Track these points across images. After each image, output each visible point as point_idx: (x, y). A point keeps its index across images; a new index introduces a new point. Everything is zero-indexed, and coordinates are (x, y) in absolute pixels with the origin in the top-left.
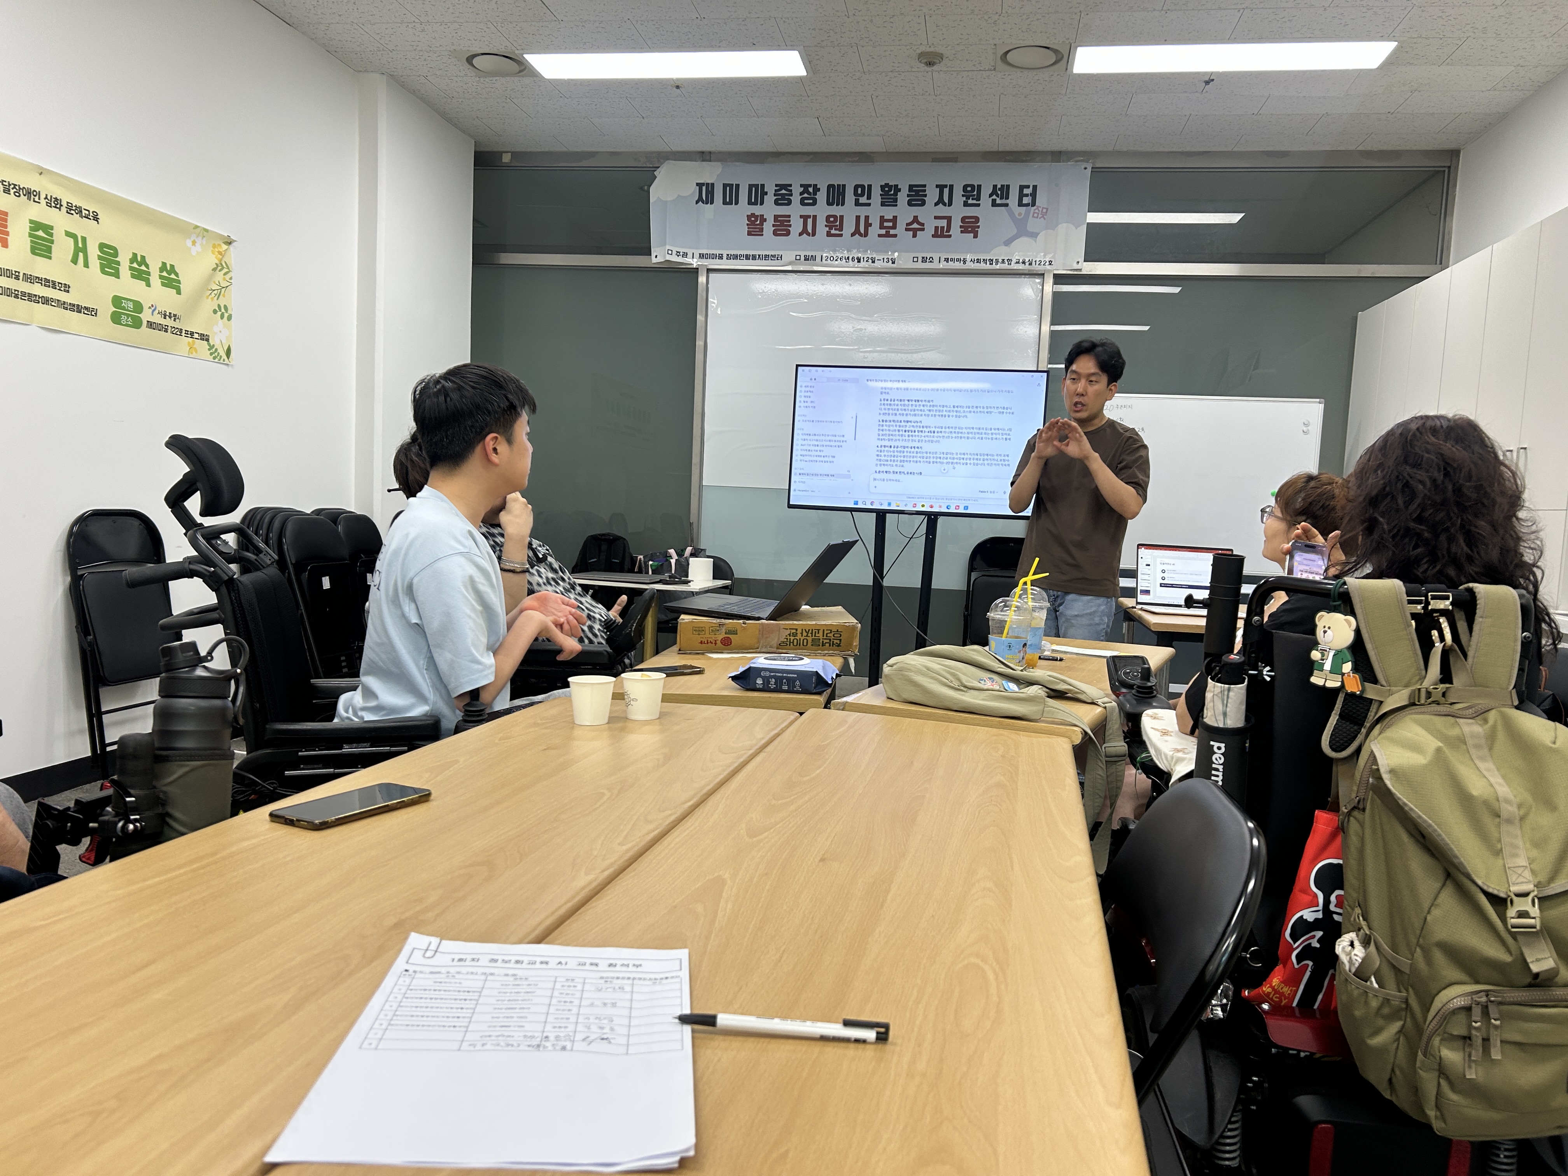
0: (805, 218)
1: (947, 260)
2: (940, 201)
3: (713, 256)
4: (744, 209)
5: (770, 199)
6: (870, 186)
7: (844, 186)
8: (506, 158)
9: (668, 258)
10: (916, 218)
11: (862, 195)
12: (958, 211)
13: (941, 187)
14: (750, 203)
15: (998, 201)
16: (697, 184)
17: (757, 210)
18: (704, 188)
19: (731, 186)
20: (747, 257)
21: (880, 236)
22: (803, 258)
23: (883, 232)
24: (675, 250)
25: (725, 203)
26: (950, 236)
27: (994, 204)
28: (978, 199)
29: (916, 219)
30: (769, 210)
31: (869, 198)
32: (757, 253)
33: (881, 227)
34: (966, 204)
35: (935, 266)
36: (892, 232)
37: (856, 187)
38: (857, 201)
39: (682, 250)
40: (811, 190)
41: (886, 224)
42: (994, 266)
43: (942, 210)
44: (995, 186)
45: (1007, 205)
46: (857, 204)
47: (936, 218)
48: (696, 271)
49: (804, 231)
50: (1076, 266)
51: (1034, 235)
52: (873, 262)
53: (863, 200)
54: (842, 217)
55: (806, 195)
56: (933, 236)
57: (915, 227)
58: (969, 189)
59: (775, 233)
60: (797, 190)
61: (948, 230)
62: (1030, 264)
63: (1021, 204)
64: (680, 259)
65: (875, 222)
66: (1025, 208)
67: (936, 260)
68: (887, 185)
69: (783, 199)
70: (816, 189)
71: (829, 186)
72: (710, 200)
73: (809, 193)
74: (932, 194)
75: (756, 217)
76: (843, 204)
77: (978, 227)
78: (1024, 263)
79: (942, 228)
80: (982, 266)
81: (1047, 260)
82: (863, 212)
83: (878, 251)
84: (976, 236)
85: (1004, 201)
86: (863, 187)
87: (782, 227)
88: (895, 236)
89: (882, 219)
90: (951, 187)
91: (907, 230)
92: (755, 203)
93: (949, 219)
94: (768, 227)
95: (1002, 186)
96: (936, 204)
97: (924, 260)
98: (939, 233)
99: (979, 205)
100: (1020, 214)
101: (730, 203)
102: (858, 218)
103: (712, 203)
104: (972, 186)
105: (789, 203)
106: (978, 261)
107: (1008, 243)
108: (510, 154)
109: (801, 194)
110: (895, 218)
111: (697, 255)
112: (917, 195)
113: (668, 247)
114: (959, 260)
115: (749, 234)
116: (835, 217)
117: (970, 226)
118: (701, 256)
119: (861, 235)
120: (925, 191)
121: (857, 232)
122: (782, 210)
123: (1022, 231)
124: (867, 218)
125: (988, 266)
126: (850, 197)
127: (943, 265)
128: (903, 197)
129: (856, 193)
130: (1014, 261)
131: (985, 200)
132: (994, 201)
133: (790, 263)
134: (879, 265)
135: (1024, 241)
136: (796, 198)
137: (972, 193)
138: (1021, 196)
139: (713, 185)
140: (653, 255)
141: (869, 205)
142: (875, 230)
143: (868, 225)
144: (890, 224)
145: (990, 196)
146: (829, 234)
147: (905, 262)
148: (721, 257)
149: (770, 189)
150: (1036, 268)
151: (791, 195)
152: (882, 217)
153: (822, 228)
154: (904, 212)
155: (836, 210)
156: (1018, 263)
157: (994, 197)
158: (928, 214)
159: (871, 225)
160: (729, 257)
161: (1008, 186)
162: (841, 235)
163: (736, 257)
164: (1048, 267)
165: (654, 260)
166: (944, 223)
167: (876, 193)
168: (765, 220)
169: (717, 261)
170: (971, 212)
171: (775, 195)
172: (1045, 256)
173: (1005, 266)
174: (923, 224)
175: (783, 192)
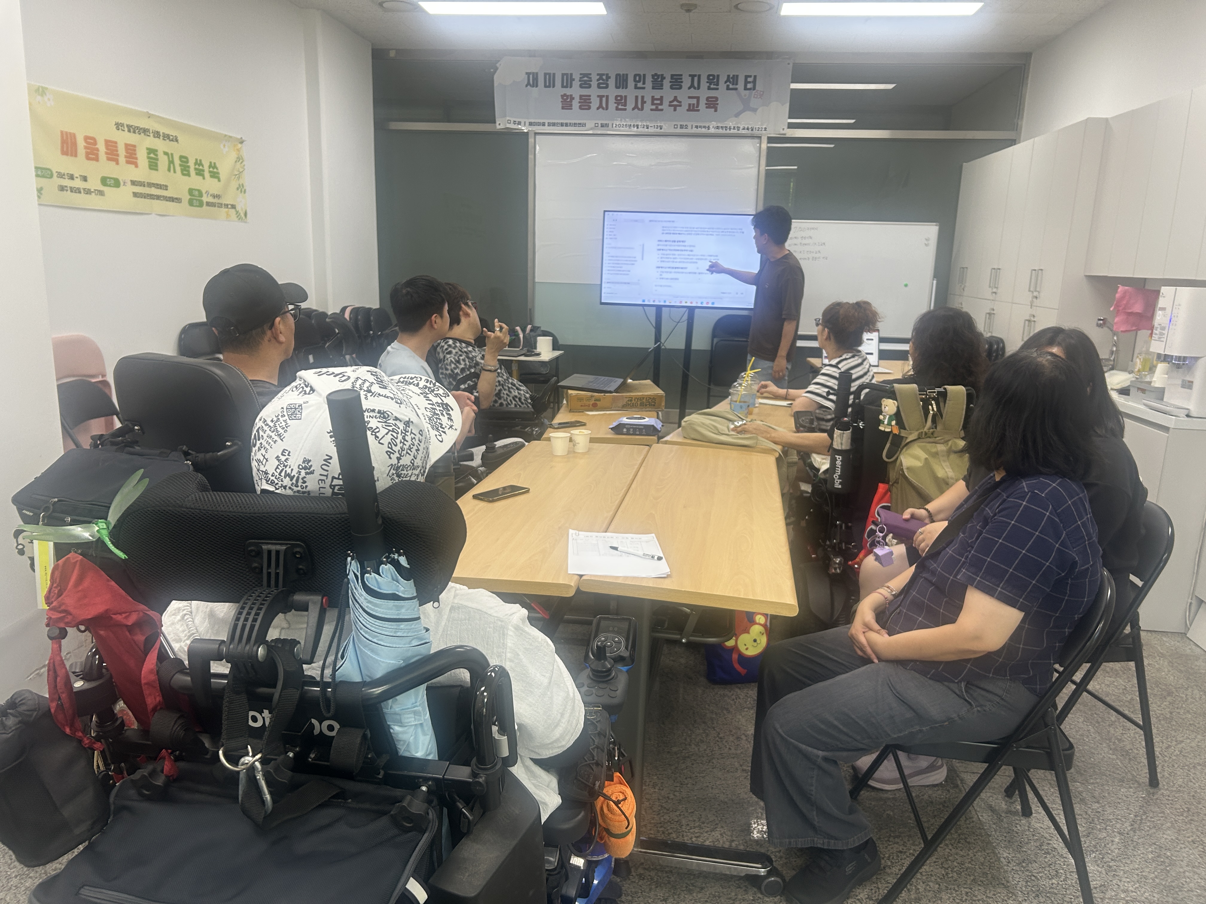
0: (601, 97)
1: (697, 127)
2: (692, 86)
3: (538, 124)
4: (559, 90)
5: (576, 83)
6: (644, 75)
7: (627, 75)
8: (392, 54)
9: (508, 126)
10: (676, 97)
11: (639, 81)
12: (704, 93)
13: (693, 76)
14: (563, 86)
15: (731, 86)
16: (527, 73)
17: (568, 91)
18: (531, 76)
19: (550, 74)
20: (562, 125)
21: (652, 110)
22: (600, 125)
23: (654, 107)
24: (512, 120)
25: (546, 86)
26: (698, 110)
27: (728, 88)
28: (718, 85)
29: (675, 99)
30: (576, 91)
31: (644, 83)
32: (568, 121)
33: (653, 104)
34: (709, 88)
35: (689, 131)
36: (660, 107)
37: (635, 76)
38: (636, 85)
39: (517, 120)
40: (604, 77)
41: (656, 102)
42: (728, 131)
43: (693, 93)
44: (729, 76)
45: (736, 89)
46: (636, 87)
47: (689, 97)
48: (527, 134)
49: (600, 107)
50: (782, 132)
51: (755, 110)
52: (647, 128)
53: (640, 85)
54: (626, 97)
55: (601, 81)
56: (688, 110)
57: (675, 104)
58: (711, 77)
59: (581, 108)
60: (595, 78)
61: (698, 106)
62: (752, 130)
63: (746, 89)
64: (515, 127)
65: (648, 100)
66: (748, 91)
67: (690, 127)
68: (656, 74)
69: (585, 84)
70: (608, 78)
71: (617, 75)
72: (535, 84)
73: (603, 80)
74: (686, 82)
75: (567, 96)
76: (626, 88)
77: (717, 104)
78: (748, 129)
79: (694, 104)
80: (720, 131)
81: (764, 127)
82: (640, 93)
83: (651, 121)
84: (716, 111)
85: (734, 86)
86: (639, 75)
87: (585, 103)
88: (662, 110)
89: (653, 98)
90: (699, 76)
91: (670, 106)
92: (566, 87)
93: (698, 98)
94: (576, 104)
95: (734, 76)
96: (689, 88)
97: (682, 127)
98: (692, 108)
99: (717, 89)
100: (745, 95)
101: (549, 87)
102: (637, 97)
103: (537, 86)
104: (713, 76)
105: (590, 86)
106: (718, 128)
107: (737, 115)
108: (394, 51)
109: (598, 80)
110: (662, 97)
111: (527, 124)
112: (676, 82)
113: (508, 118)
114: (705, 127)
115: (563, 108)
116: (621, 96)
117: (712, 103)
118: (531, 124)
119: (639, 109)
120: (681, 79)
121: (636, 107)
122: (585, 92)
123: (747, 107)
124: (643, 97)
125: (724, 131)
126: (631, 83)
127: (695, 130)
128: (667, 83)
129: (635, 80)
130: (742, 127)
131: (722, 86)
132: (728, 86)
133: (591, 129)
134: (651, 130)
135: (748, 113)
136: (594, 83)
137: (713, 80)
138: (746, 82)
139: (537, 74)
140: (497, 123)
141: (644, 88)
142: (648, 106)
143: (643, 102)
144: (658, 102)
145: (726, 82)
146: (617, 109)
147: (667, 128)
148: (544, 124)
149: (576, 77)
150: (755, 132)
151: (591, 81)
152: (653, 97)
153: (612, 105)
154: (667, 93)
155: (621, 92)
156: (744, 129)
157: (728, 83)
158: (683, 94)
159: (645, 102)
160: (549, 125)
161: (737, 76)
162: (625, 110)
163: (554, 124)
164: (764, 132)
165: (498, 127)
166: (694, 101)
167: (649, 80)
168: (573, 99)
169: (541, 127)
170: (713, 93)
171: (580, 81)
172: (762, 124)
173: (736, 131)
174: (680, 102)
175: (585, 79)
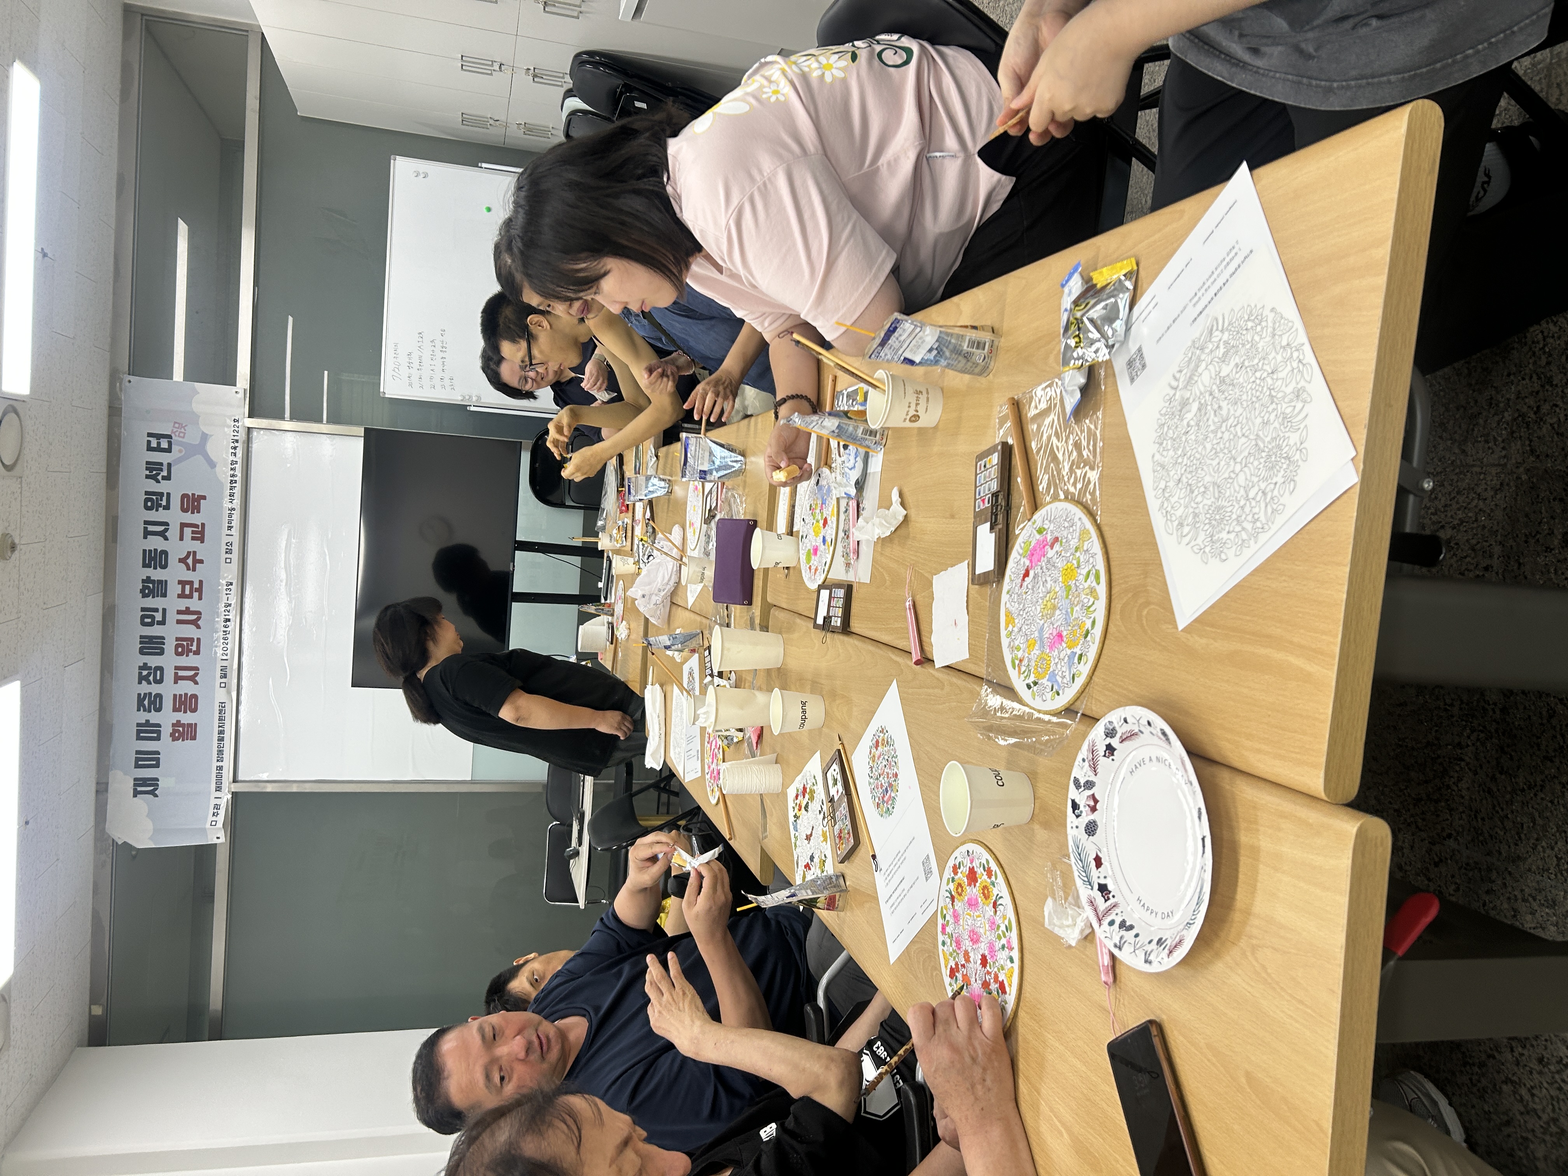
0: (177, 678)
1: (230, 528)
2: (163, 534)
3: (219, 777)
4: (165, 745)
5: (154, 717)
8: (98, 1010)
9: (220, 825)
11: (153, 617)
12: (174, 516)
13: (147, 533)
14: (158, 739)
15: (165, 473)
16: (135, 796)
17: (167, 730)
18: (139, 789)
19: (137, 760)
20: (221, 739)
21: (200, 598)
22: (223, 680)
23: (196, 595)
24: (210, 818)
25: (157, 766)
26: (203, 525)
27: (168, 478)
28: (162, 494)
29: (183, 561)
30: (166, 718)
31: (156, 610)
32: (216, 730)
33: (190, 596)
34: (167, 507)
35: (236, 540)
36: (196, 585)
37: (144, 624)
38: (159, 623)
39: (211, 811)
40: (145, 673)
41: (187, 592)
42: (238, 479)
43: (173, 532)
44: (147, 477)
45: (169, 465)
46: (163, 623)
47: (181, 539)
48: (235, 795)
49: (193, 679)
50: (241, 395)
51: (205, 437)
52: (230, 605)
53: (158, 617)
54: (177, 639)
55: (151, 678)
56: (202, 542)
57: (192, 561)
58: (149, 504)
59: (194, 710)
60: (145, 688)
61: (196, 526)
62: (237, 441)
63: (169, 450)
64: (222, 812)
65: (183, 604)
66: (173, 446)
67: (230, 539)
68: (142, 591)
69: (154, 703)
70: (145, 667)
71: (142, 652)
72: (153, 782)
73: (149, 674)
74: (156, 543)
75: (174, 731)
76: (163, 638)
77: (193, 495)
78: (235, 448)
79: (193, 532)
80: (237, 491)
81: (233, 423)
82: (172, 617)
83: (218, 601)
84: (204, 498)
85: (165, 468)
86: (143, 617)
87: (187, 703)
88: (201, 582)
89: (182, 596)
90: (146, 522)
91: (194, 570)
92: (159, 732)
93: (183, 525)
94: (187, 718)
95: (147, 469)
96: (166, 539)
97: (229, 551)
98: (199, 535)
99: (169, 494)
100: (180, 451)
101: (158, 760)
102: (179, 622)
103: (157, 780)
104: (146, 500)
105: (159, 696)
106: (232, 495)
107: (212, 464)
108: (92, 1007)
109: (149, 683)
110: (180, 582)
111: (218, 794)
112: (155, 559)
113: (208, 826)
114: (230, 516)
115: (194, 738)
116: (177, 646)
117: (192, 503)
118: (219, 789)
119: (199, 619)
120: (150, 551)
121: (195, 623)
122: (168, 703)
123: (200, 448)
124: (179, 612)
125: (238, 485)
126: (155, 631)
127: (235, 532)
128: (157, 574)
129: (151, 624)
130: (233, 458)
131: (163, 487)
132: (164, 478)
133: (229, 693)
134: (233, 600)
135: (210, 448)
136: (154, 689)
137: (154, 501)
138: (158, 449)
139: (135, 779)
140: (216, 841)
141: (164, 610)
142: (194, 604)
143: (187, 611)
144: (187, 587)
145: (158, 482)
146: (197, 652)
147: (230, 573)
148: (220, 768)
149: (143, 716)
150: (242, 436)
151: (150, 694)
152: (179, 596)
153: (190, 660)
154: (173, 574)
155: (170, 646)
156: (235, 454)
157: (160, 477)
158: (176, 548)
159: (188, 608)
160: (220, 759)
161: (148, 463)
162: (199, 640)
163: (220, 752)
164: (241, 423)
165: (222, 840)
166: (188, 531)
167: (150, 602)
168: (178, 721)
169: (224, 772)
170: (176, 502)
171: (150, 711)
172: (229, 427)
173: (238, 467)
174: (189, 553)
175: (146, 702)
